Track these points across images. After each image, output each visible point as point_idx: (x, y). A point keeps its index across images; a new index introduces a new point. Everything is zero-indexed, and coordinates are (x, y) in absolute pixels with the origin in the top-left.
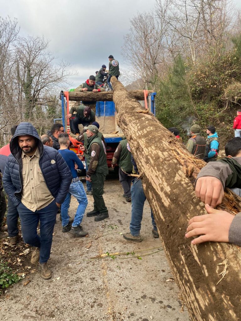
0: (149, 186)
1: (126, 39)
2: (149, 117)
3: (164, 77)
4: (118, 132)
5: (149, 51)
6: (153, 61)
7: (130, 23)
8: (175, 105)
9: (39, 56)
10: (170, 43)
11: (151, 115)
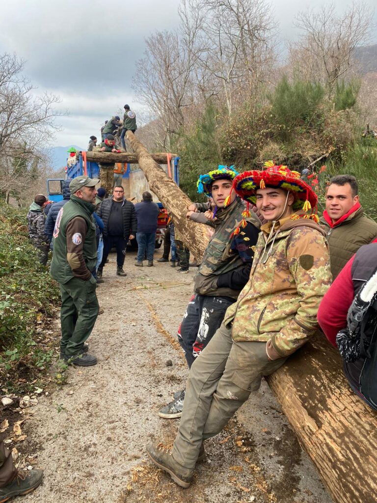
0: (174, 215)
1: (139, 66)
2: (174, 184)
3: (191, 128)
4: (135, 198)
5: (172, 87)
6: (177, 103)
7: (146, 45)
8: (203, 168)
9: (8, 83)
10: (200, 78)
11: (175, 183)
